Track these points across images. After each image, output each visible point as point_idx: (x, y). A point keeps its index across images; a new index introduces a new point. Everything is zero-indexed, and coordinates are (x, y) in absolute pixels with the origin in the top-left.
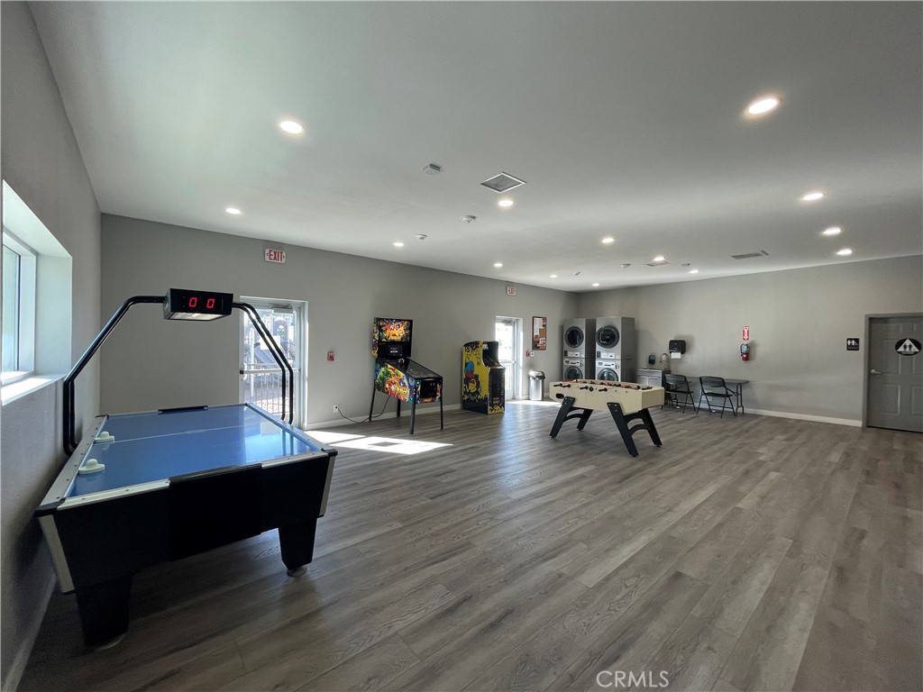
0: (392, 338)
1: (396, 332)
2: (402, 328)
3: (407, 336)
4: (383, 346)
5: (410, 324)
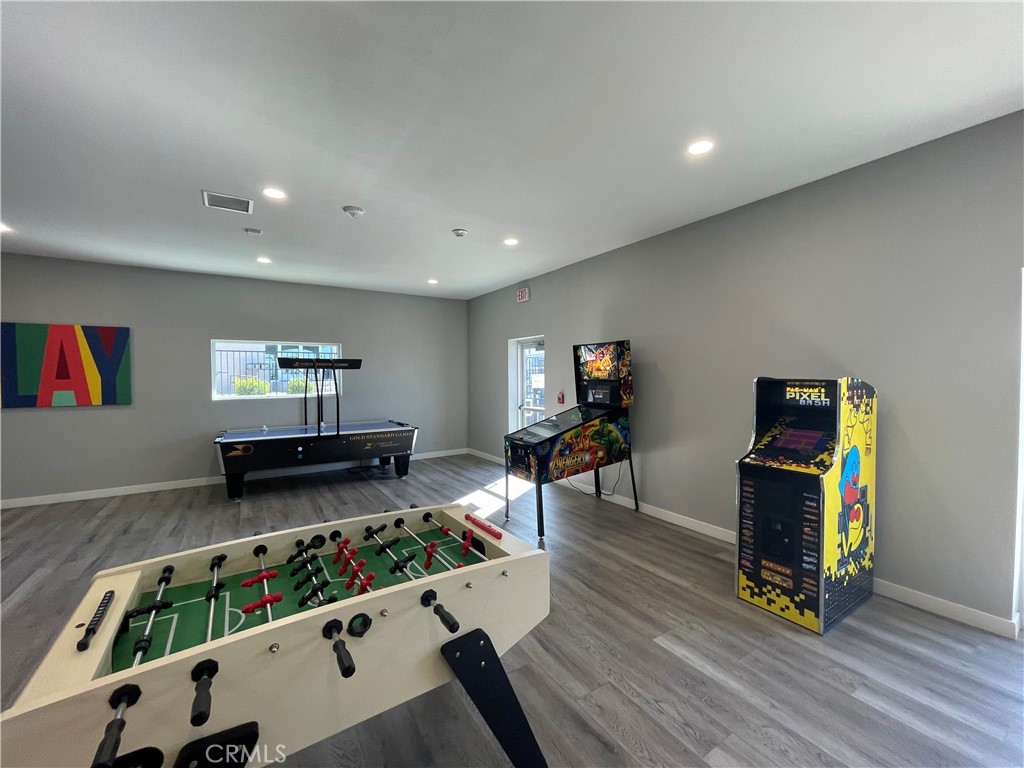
0: (596, 374)
1: (601, 365)
2: (607, 357)
3: (617, 370)
4: (582, 385)
5: (621, 348)
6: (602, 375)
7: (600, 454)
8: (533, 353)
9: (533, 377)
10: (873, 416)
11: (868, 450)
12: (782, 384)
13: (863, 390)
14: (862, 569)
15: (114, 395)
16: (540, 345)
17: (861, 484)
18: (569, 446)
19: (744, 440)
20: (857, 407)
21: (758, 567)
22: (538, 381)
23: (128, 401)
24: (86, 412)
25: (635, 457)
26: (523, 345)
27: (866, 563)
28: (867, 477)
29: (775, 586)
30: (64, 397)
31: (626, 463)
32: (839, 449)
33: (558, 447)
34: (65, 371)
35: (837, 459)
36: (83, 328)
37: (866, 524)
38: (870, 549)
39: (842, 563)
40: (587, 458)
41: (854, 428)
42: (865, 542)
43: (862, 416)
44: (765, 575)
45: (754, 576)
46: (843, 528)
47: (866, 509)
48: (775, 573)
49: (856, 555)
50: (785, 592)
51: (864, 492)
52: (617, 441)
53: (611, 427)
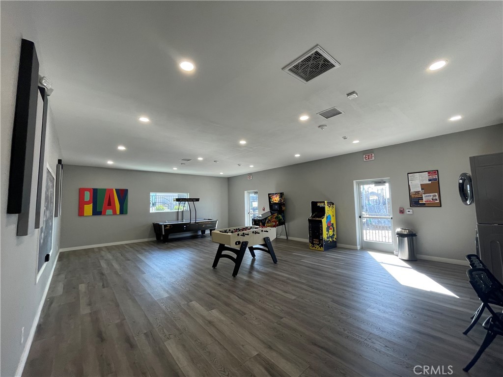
1: (276, 199)
2: (278, 197)
3: (281, 200)
4: (272, 205)
5: (281, 195)
6: (277, 202)
7: (277, 223)
8: (253, 195)
9: (253, 203)
10: (334, 209)
11: (333, 216)
12: (317, 202)
13: (331, 204)
14: (333, 240)
15: (123, 211)
16: (256, 193)
17: (332, 223)
18: (270, 220)
19: (310, 215)
20: (330, 207)
21: (313, 241)
22: (255, 204)
23: (126, 213)
24: (115, 217)
25: (286, 224)
26: (249, 193)
27: (334, 239)
28: (333, 221)
29: (316, 244)
30: (109, 212)
31: (284, 225)
32: (326, 215)
33: (267, 220)
34: (110, 204)
35: (325, 217)
36: (116, 189)
37: (334, 231)
38: (335, 237)
39: (328, 238)
40: (274, 224)
41: (329, 211)
42: (334, 235)
43: (331, 209)
44: (314, 242)
45: (313, 243)
46: (328, 231)
47: (334, 228)
48: (316, 241)
49: (332, 237)
50: (318, 245)
51: (333, 224)
52: (281, 219)
53: (280, 216)
